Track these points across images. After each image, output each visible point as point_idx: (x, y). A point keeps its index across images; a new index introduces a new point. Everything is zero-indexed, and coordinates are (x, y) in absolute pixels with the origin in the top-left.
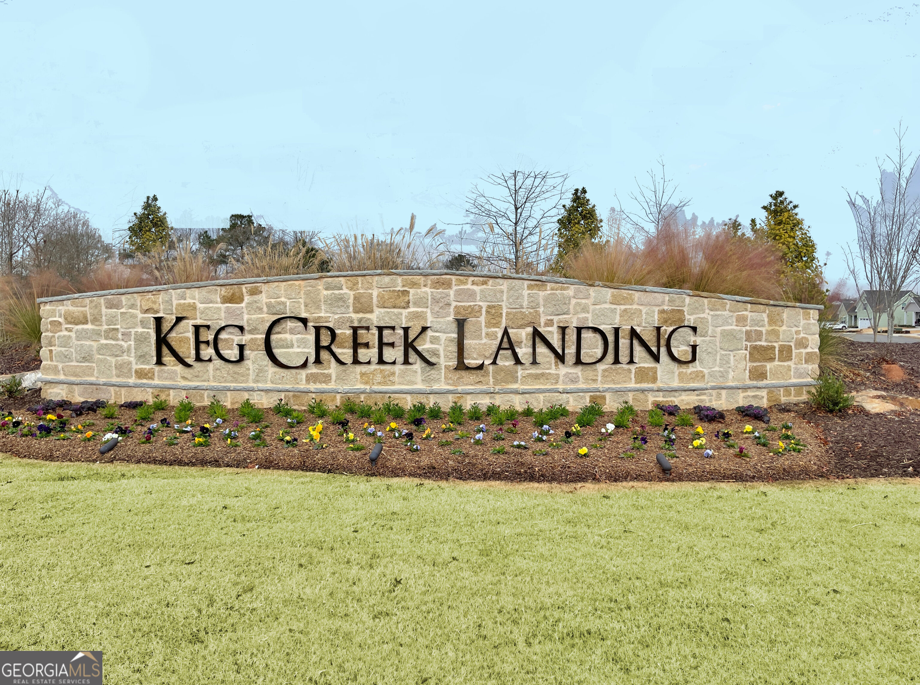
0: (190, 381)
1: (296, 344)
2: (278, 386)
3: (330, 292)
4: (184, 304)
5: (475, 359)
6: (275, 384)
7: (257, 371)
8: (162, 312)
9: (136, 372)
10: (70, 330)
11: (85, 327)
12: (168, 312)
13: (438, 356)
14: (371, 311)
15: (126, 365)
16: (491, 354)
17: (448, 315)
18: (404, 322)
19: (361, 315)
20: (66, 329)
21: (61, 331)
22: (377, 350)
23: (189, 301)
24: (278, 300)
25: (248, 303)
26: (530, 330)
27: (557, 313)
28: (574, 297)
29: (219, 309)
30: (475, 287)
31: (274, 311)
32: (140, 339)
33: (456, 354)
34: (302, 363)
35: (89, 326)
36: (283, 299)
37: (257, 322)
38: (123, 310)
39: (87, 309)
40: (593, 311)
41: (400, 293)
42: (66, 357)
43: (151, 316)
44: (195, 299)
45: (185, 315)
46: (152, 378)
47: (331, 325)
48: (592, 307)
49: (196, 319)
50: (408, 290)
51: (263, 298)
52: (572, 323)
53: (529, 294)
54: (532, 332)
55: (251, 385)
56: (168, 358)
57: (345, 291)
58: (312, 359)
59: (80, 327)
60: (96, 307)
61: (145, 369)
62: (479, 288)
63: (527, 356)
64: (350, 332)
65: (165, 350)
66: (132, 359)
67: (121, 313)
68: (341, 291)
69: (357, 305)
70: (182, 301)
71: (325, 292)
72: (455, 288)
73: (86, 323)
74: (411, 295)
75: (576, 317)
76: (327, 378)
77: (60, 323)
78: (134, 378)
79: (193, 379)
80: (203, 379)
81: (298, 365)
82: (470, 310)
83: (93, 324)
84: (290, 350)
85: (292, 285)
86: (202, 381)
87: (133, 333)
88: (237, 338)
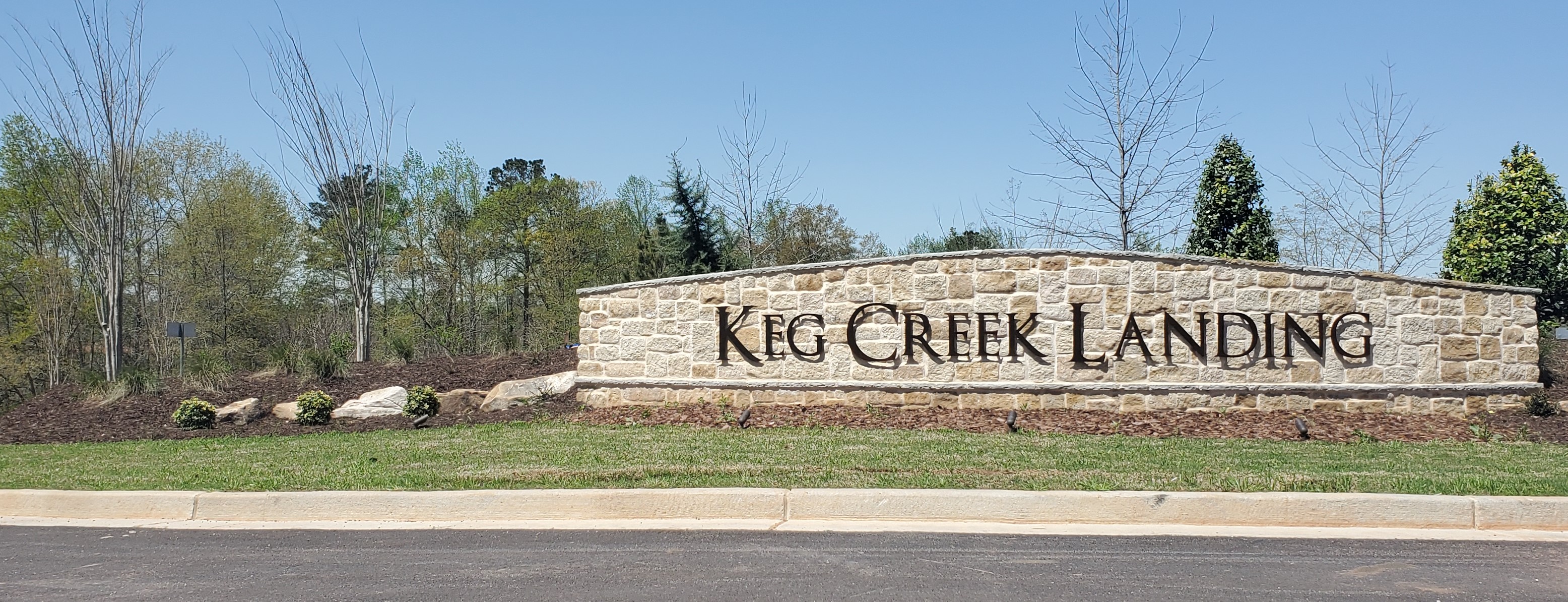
0: (757, 377)
1: (882, 335)
2: (862, 382)
3: (922, 276)
4: (753, 291)
5: (1095, 350)
6: (857, 379)
7: (837, 365)
8: (725, 301)
9: (694, 369)
10: (617, 324)
11: (635, 319)
12: (733, 302)
13: (1049, 346)
14: (971, 296)
15: (682, 361)
16: (1114, 345)
17: (1061, 299)
18: (1009, 308)
19: (958, 301)
20: (611, 323)
21: (606, 325)
22: (978, 341)
23: (758, 288)
24: (862, 285)
25: (828, 290)
26: (1161, 316)
27: (1194, 296)
28: (1214, 278)
29: (795, 297)
30: (1093, 267)
31: (858, 299)
32: (700, 332)
33: (1072, 345)
34: (889, 355)
35: (639, 319)
36: (868, 284)
37: (838, 311)
38: (681, 300)
39: (638, 300)
40: (1238, 295)
41: (1004, 274)
42: (610, 354)
43: (714, 307)
44: (766, 286)
45: (753, 304)
46: (711, 376)
47: (923, 312)
48: (1237, 290)
49: (766, 308)
50: (1014, 271)
51: (845, 284)
52: (1212, 307)
53: (1159, 275)
54: (1163, 319)
55: (829, 381)
56: (733, 354)
57: (940, 273)
58: (901, 351)
59: (628, 320)
60: (649, 297)
61: (705, 365)
62: (1099, 268)
63: (1157, 348)
64: (945, 321)
65: (730, 344)
66: (690, 356)
67: (679, 303)
68: (935, 275)
69: (953, 290)
70: (750, 289)
71: (917, 276)
72: (1069, 268)
73: (636, 315)
74: (1017, 277)
75: (1217, 302)
76: (919, 373)
77: (605, 317)
78: (691, 375)
79: (762, 375)
80: (773, 375)
81: (885, 357)
82: (1087, 293)
83: (644, 316)
84: (877, 342)
85: (879, 268)
86: (772, 377)
87: (692, 325)
88: (813, 330)
